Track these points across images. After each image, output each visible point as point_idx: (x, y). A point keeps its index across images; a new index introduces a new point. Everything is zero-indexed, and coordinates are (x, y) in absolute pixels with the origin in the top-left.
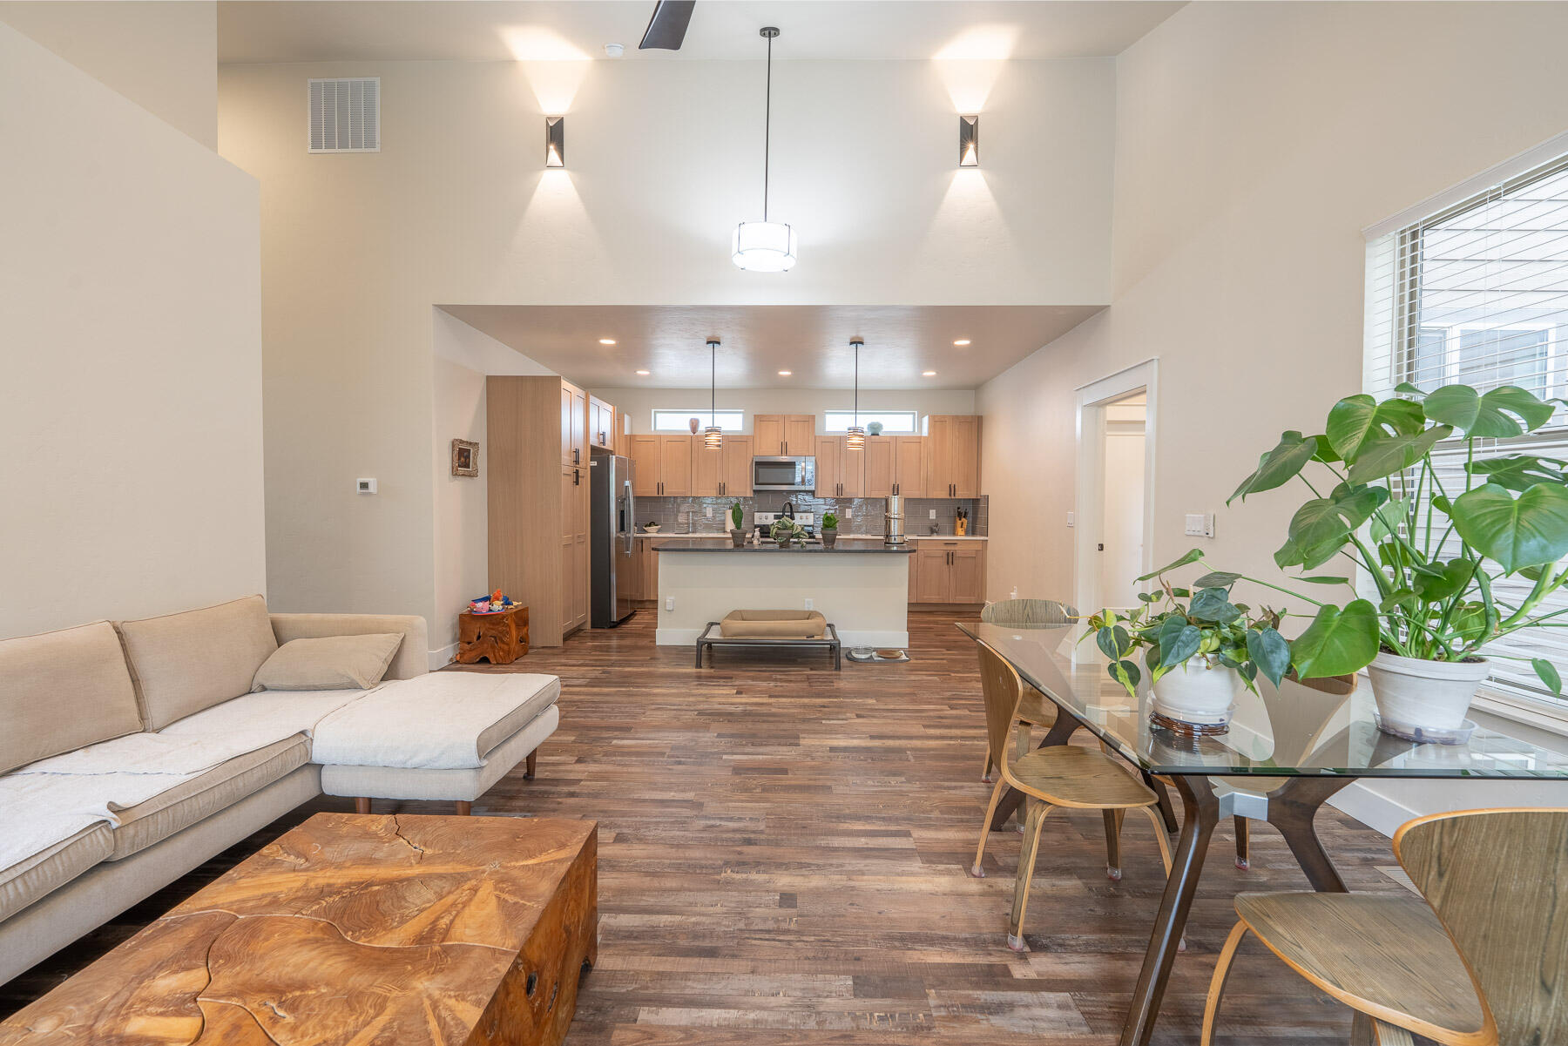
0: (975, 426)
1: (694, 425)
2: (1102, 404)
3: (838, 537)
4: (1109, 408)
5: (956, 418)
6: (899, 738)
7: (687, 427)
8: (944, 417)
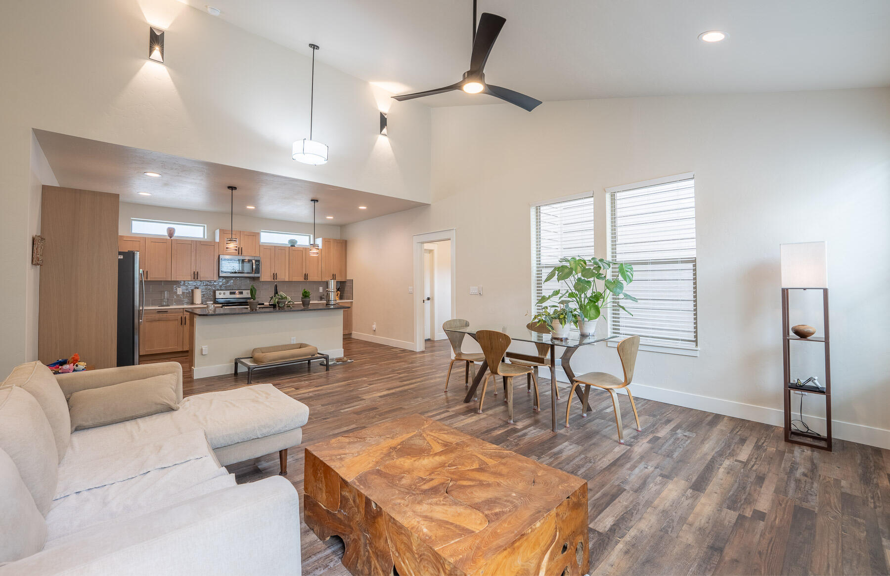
0: (344, 245)
1: (171, 232)
2: (423, 243)
3: (311, 302)
4: (425, 244)
5: (335, 240)
6: (392, 389)
7: (165, 233)
8: (330, 239)
